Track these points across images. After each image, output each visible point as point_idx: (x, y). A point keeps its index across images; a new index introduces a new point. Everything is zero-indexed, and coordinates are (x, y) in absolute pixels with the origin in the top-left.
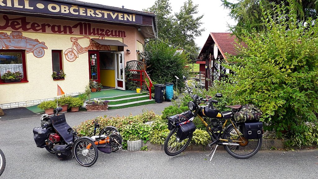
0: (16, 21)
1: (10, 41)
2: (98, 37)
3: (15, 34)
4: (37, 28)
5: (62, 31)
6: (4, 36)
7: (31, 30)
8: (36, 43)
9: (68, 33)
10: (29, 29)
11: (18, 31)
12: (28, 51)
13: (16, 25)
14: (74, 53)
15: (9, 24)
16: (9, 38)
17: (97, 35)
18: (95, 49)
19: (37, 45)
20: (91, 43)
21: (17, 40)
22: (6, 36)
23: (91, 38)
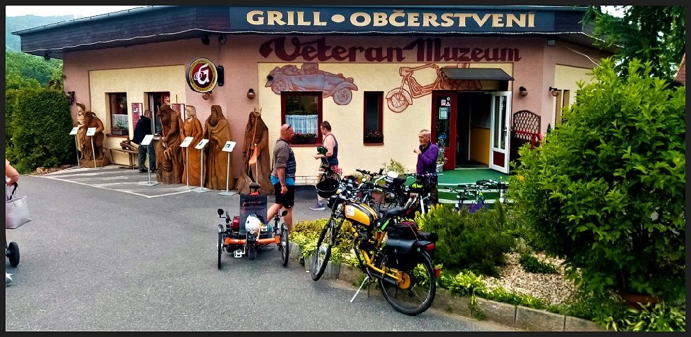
0: (311, 45)
1: (300, 79)
2: (456, 65)
3: (308, 67)
4: (342, 55)
5: (385, 58)
6: (292, 71)
7: (333, 58)
8: (340, 80)
9: (395, 59)
10: (329, 57)
11: (312, 61)
12: (326, 94)
13: (310, 52)
14: (403, 96)
15: (300, 52)
16: (299, 74)
17: (452, 61)
18: (447, 88)
19: (340, 84)
20: (439, 77)
21: (310, 76)
22: (295, 70)
23: (441, 66)
